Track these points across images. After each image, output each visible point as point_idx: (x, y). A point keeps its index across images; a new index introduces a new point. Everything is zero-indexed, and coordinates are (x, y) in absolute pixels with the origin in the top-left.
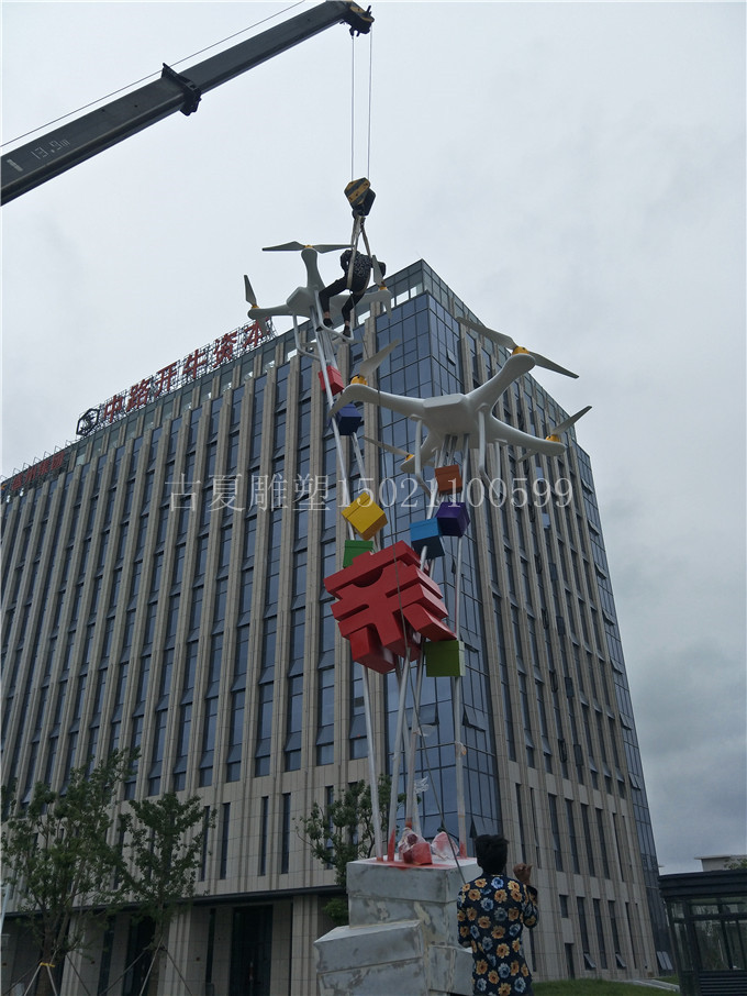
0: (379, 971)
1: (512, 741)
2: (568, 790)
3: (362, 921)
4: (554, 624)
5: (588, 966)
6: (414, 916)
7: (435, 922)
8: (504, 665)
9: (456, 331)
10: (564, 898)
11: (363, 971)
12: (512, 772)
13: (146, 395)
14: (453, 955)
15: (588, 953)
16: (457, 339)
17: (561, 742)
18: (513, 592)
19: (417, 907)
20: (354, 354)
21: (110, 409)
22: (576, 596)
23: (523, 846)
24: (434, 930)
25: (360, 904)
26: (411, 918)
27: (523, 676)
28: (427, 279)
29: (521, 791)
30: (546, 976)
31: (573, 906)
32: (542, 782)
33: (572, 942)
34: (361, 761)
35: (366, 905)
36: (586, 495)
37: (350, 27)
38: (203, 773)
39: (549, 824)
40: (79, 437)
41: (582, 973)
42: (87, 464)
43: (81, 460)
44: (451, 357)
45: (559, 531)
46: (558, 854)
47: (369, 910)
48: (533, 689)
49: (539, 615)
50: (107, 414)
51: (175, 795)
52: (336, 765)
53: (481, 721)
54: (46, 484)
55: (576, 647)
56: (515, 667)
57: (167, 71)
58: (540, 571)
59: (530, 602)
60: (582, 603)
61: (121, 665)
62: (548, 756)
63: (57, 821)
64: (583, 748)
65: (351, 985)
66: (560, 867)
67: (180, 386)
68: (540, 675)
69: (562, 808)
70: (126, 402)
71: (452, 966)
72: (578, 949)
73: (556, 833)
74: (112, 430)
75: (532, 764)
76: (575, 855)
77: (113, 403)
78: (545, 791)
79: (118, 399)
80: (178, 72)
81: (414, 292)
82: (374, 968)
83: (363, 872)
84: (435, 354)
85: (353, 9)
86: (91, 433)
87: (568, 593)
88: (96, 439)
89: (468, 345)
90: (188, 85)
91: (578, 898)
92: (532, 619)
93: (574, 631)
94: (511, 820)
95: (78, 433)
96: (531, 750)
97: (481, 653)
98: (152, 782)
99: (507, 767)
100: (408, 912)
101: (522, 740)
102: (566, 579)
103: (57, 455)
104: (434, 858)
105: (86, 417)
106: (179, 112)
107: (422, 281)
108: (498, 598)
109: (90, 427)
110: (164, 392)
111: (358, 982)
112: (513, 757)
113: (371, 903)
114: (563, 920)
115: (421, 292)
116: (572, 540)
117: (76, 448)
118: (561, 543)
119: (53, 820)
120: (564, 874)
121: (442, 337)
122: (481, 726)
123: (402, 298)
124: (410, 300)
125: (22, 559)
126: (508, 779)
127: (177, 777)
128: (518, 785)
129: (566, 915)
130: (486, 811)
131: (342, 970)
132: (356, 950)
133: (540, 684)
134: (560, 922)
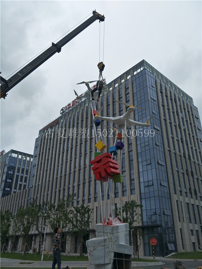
0: (99, 247)
1: (175, 189)
2: (192, 201)
3: (98, 237)
4: (187, 157)
5: (199, 248)
6: (108, 236)
7: (112, 237)
8: (172, 169)
9: (154, 78)
10: (192, 230)
11: (96, 247)
12: (175, 197)
13: (76, 103)
14: (115, 244)
15: (200, 245)
16: (154, 80)
17: (190, 189)
18: (174, 149)
19: (108, 234)
20: (127, 88)
21: (68, 107)
22: (194, 148)
23: (179, 217)
24: (112, 239)
25: (98, 233)
26: (107, 236)
27: (178, 172)
28: (145, 64)
29: (178, 202)
30: (187, 251)
31: (195, 232)
32: (184, 199)
33: (195, 242)
34: (134, 195)
35: (99, 233)
36: (197, 119)
37: (99, 20)
38: (89, 200)
39: (187, 211)
40: (61, 115)
41: (197, 250)
42: (63, 122)
43: (62, 121)
44: (153, 86)
45: (188, 130)
46: (190, 218)
47: (100, 234)
48: (181, 175)
49: (182, 155)
50: (67, 108)
51: (84, 205)
52: (127, 196)
53: (165, 184)
54: (54, 127)
55: (194, 163)
56: (175, 169)
57: (53, 44)
58: (182, 142)
59: (180, 151)
60: (196, 150)
61: (75, 172)
62: (186, 193)
63: (56, 212)
64: (197, 190)
65: (93, 250)
66: (190, 222)
67: (84, 100)
68: (183, 171)
69: (191, 207)
70: (71, 105)
71: (115, 246)
72: (197, 244)
73: (189, 213)
74: (68, 112)
75: (181, 195)
76: (195, 219)
77: (68, 106)
78: (185, 202)
79: (69, 104)
80: (55, 44)
81: (142, 69)
82: (98, 246)
83: (98, 226)
84: (148, 85)
85: (100, 16)
86: (64, 114)
87: (192, 148)
88: (65, 115)
89: (158, 81)
90: (58, 46)
91: (196, 230)
92: (180, 156)
93: (194, 158)
94: (175, 210)
95: (61, 114)
96: (181, 191)
97: (165, 167)
98: (78, 202)
99: (173, 196)
100: (107, 235)
101: (178, 188)
102: (191, 144)
103: (56, 120)
104: (113, 224)
105: (62, 110)
106: (57, 52)
107: (144, 65)
108: (170, 151)
109: (63, 112)
110: (80, 102)
111: (95, 249)
112: (176, 193)
113: (100, 233)
114: (191, 236)
115: (144, 68)
116: (192, 133)
117: (60, 118)
118: (189, 134)
119: (55, 212)
120: (192, 224)
121: (150, 81)
122: (165, 186)
123: (139, 71)
124: (141, 71)
125: (50, 146)
126: (174, 199)
127: (83, 201)
128: (177, 201)
129: (193, 235)
130: (168, 208)
131: (92, 247)
132: (94, 243)
133: (183, 174)
134: (190, 237)
